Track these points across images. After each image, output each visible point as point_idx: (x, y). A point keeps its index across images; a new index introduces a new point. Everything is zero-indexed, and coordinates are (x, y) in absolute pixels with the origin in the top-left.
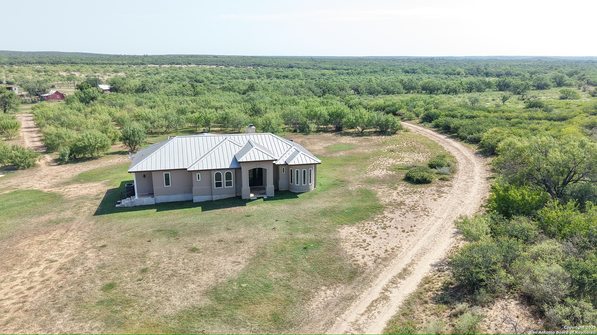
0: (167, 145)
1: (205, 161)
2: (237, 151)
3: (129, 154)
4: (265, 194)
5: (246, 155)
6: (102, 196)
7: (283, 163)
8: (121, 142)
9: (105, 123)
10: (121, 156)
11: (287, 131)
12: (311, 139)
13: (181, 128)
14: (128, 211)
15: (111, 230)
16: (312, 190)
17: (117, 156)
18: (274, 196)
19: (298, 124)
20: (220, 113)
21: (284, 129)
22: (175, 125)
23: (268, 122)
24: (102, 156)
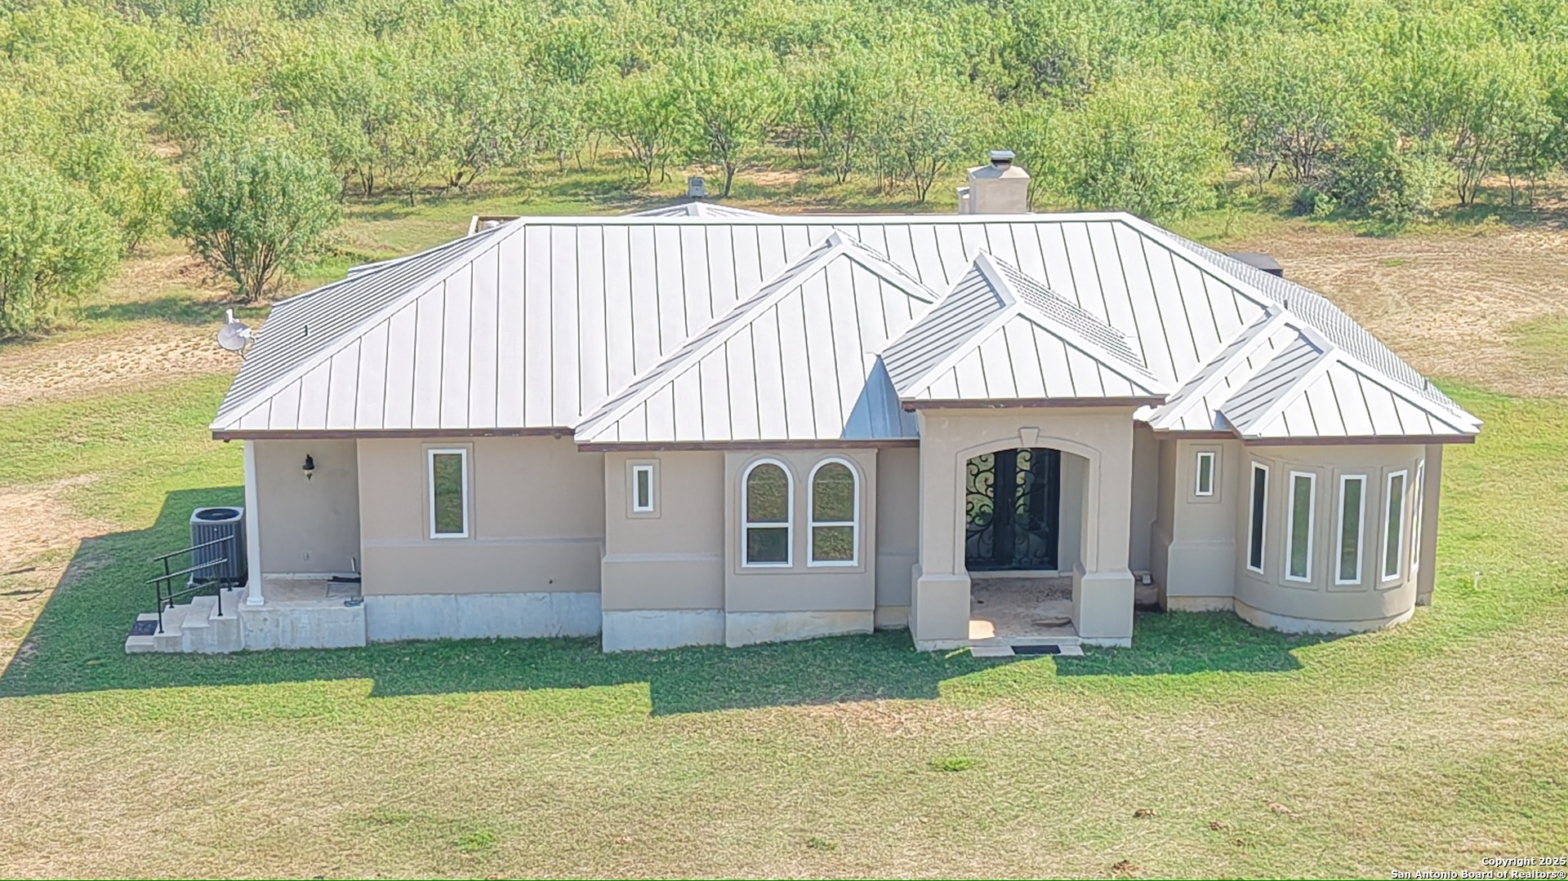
0: (456, 273)
1: (687, 386)
2: (901, 327)
3: (222, 317)
4: (1067, 624)
5: (952, 359)
6: (50, 577)
7: (1204, 424)
8: (181, 242)
9: (89, 115)
10: (179, 328)
11: (1248, 206)
12: (1415, 264)
13: (553, 166)
14: (197, 679)
15: (90, 792)
16: (1402, 619)
17: (149, 327)
18: (1127, 643)
19: (1328, 157)
20: (801, 74)
21: (1224, 191)
22: (517, 144)
23: (1118, 137)
24: (59, 328)
